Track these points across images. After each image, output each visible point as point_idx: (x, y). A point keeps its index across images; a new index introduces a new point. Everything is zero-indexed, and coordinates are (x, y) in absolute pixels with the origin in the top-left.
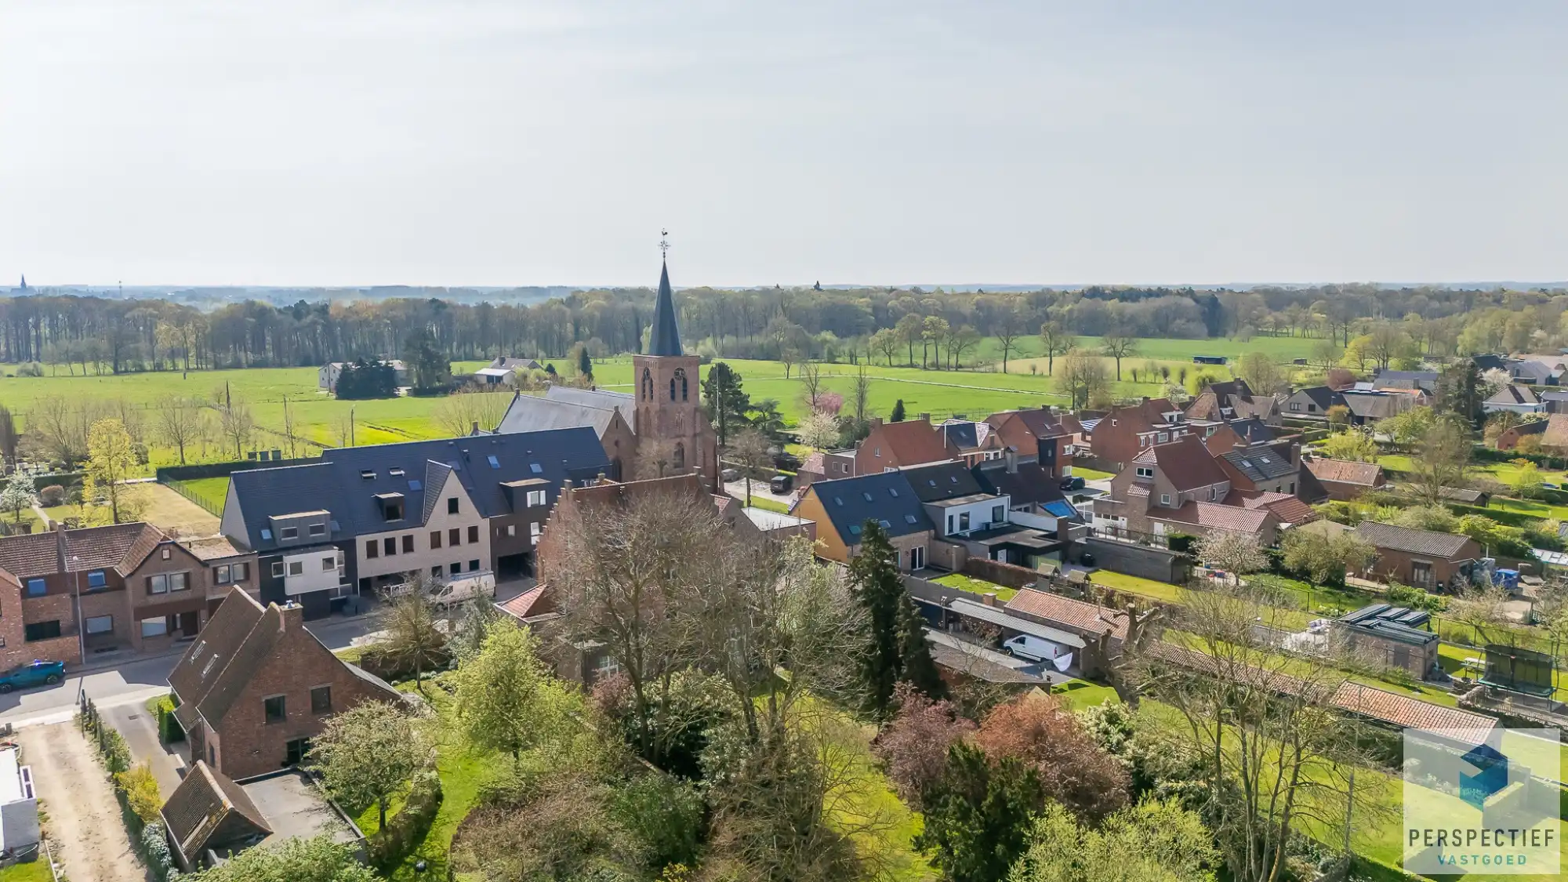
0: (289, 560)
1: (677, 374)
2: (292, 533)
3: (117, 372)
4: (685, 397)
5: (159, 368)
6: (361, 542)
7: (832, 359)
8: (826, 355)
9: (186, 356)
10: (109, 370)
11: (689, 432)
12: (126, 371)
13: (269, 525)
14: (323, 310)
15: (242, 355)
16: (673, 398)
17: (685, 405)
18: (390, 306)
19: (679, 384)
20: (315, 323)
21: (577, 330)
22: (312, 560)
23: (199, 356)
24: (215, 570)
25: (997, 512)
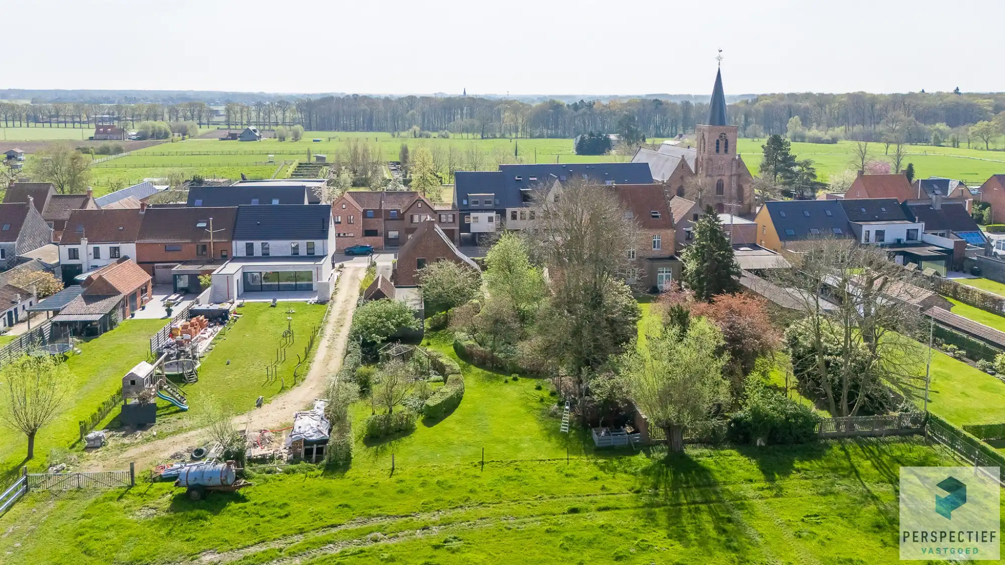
0: (473, 215)
1: (721, 137)
2: (476, 203)
3: (483, 138)
4: (726, 151)
5: (503, 137)
6: (509, 211)
7: (938, 143)
8: (932, 140)
9: (517, 131)
10: (479, 136)
11: (728, 173)
12: (488, 138)
13: (467, 198)
14: (590, 106)
15: (545, 131)
16: (718, 151)
17: (725, 156)
18: (629, 104)
19: (722, 143)
20: (585, 113)
21: (746, 120)
22: (483, 216)
23: (523, 130)
24: (440, 215)
25: (910, 234)
